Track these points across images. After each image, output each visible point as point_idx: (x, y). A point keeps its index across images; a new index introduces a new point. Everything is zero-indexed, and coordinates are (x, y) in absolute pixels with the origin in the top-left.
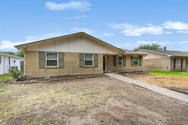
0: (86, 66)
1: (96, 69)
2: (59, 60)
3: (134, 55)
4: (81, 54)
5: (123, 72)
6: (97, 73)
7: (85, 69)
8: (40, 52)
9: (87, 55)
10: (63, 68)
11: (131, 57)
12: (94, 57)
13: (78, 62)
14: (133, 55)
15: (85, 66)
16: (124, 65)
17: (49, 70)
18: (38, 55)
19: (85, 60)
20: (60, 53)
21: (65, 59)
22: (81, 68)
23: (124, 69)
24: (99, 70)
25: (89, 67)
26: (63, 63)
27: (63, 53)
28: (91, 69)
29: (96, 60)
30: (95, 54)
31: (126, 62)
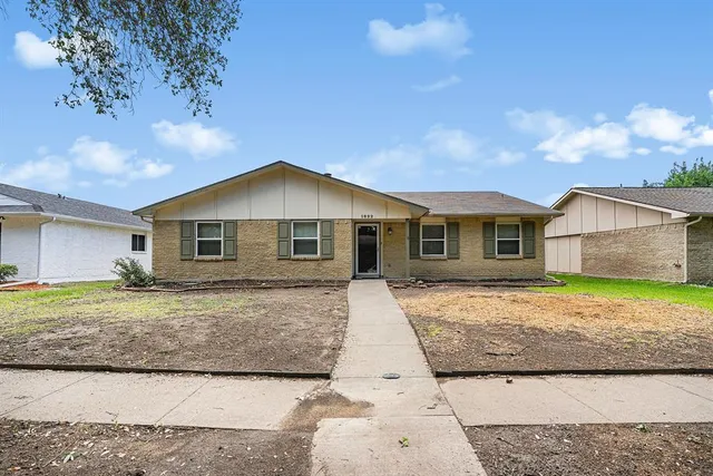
0: (297, 256)
1: (327, 264)
2: (225, 241)
3: (497, 219)
4: (281, 222)
5: (448, 278)
6: (329, 278)
7: (294, 265)
8: (182, 222)
9: (299, 224)
10: (235, 260)
11: (485, 224)
12: (322, 231)
13: (273, 246)
14: (494, 217)
15: (292, 256)
16: (455, 256)
17: (201, 266)
18: (178, 230)
19: (293, 238)
20: (226, 222)
21: (240, 236)
22: (283, 262)
23: (451, 266)
24: (338, 270)
25: (305, 260)
26: (236, 247)
27: (234, 222)
28: (313, 265)
29: (329, 238)
30: (323, 221)
31: (461, 245)
